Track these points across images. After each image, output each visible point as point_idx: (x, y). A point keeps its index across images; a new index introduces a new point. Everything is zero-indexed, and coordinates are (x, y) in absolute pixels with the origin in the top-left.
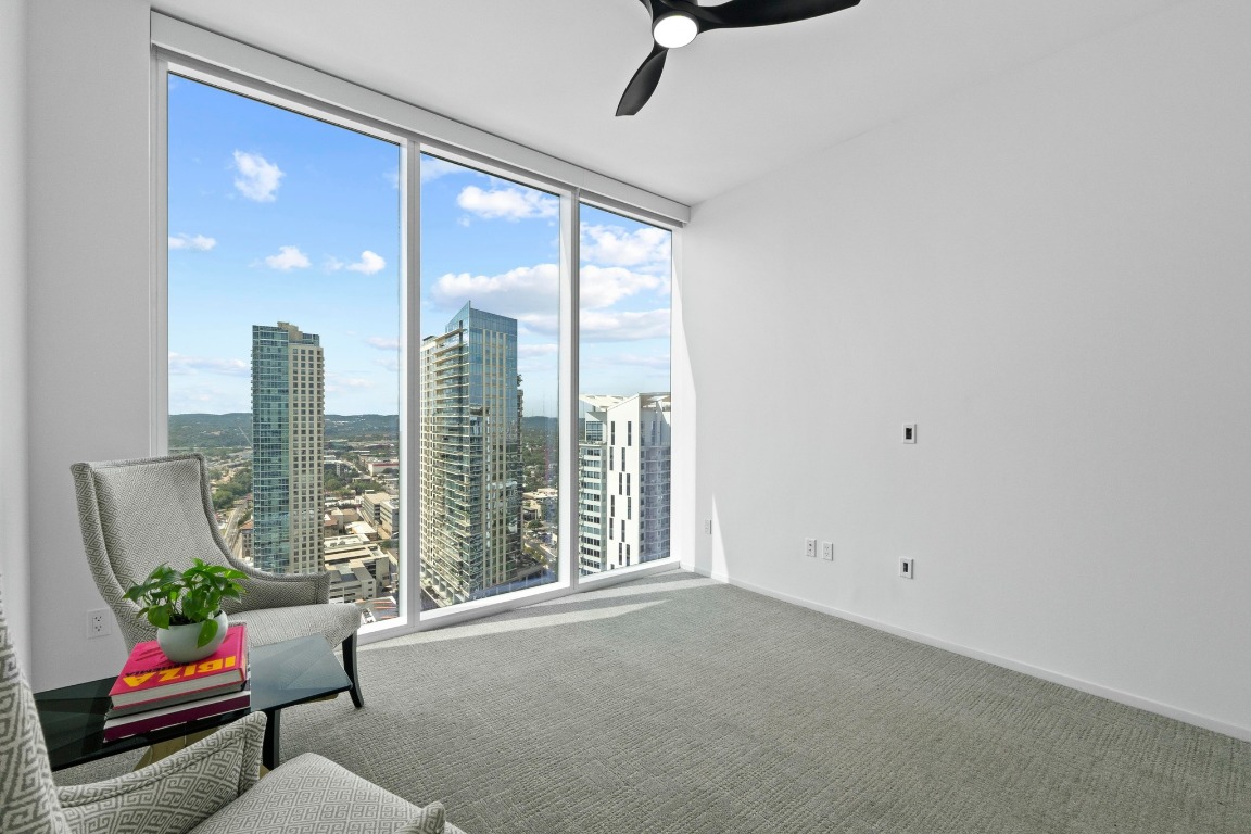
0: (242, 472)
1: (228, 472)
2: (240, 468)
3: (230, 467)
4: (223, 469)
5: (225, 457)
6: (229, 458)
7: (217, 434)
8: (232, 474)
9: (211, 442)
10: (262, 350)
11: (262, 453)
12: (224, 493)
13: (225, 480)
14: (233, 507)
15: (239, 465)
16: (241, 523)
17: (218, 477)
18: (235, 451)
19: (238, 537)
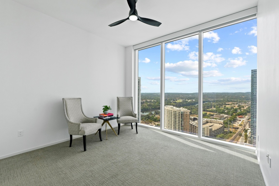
0: (250, 107)
1: (246, 106)
2: (249, 106)
3: (246, 105)
4: (245, 106)
5: (245, 103)
6: (246, 103)
7: (244, 97)
8: (247, 107)
9: (242, 99)
10: (254, 76)
11: (254, 102)
12: (244, 111)
13: (245, 108)
14: (247, 115)
15: (249, 105)
16: (248, 119)
17: (243, 107)
18: (248, 102)
19: (247, 123)
